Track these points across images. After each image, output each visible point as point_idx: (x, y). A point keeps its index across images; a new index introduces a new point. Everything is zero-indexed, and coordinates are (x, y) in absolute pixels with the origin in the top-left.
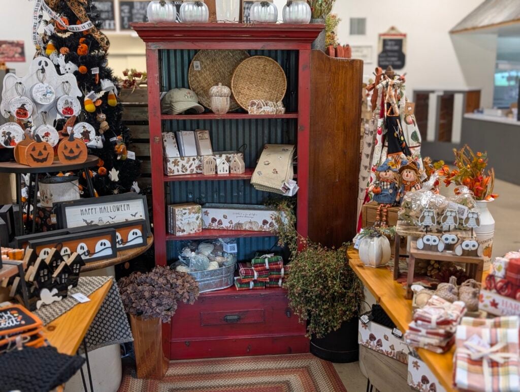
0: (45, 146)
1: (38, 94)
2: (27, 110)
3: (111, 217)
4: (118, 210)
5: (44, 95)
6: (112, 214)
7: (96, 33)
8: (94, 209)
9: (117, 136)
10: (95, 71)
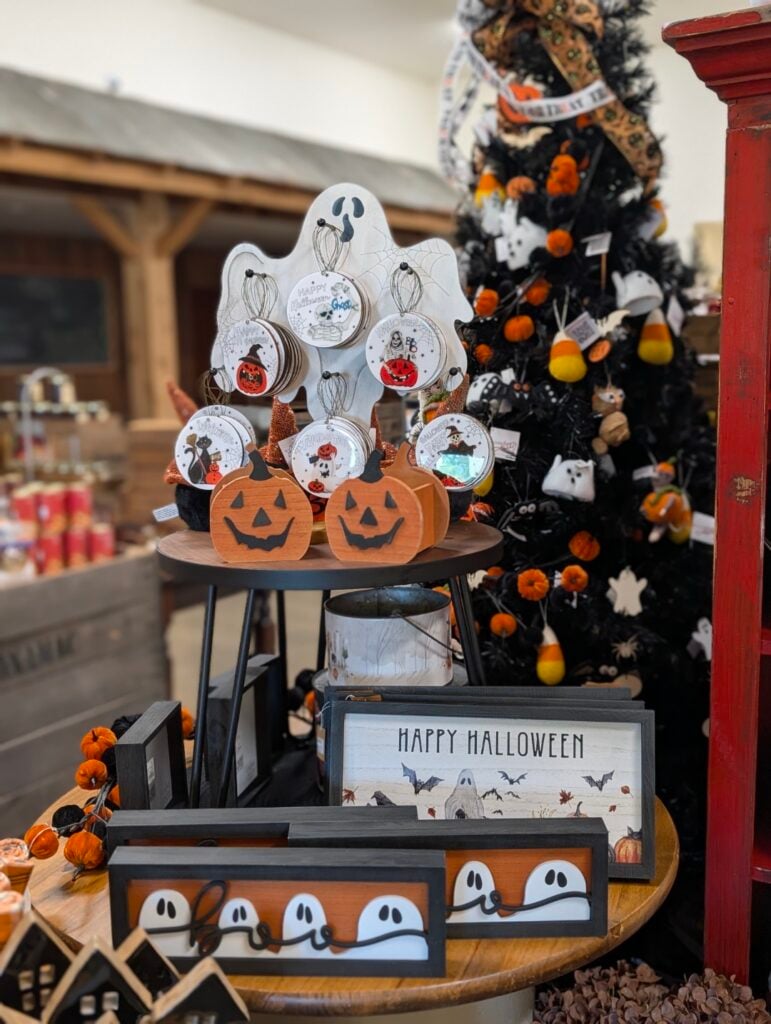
0: (281, 492)
1: (304, 311)
2: (263, 367)
3: (505, 776)
4: (538, 751)
5: (323, 314)
6: (515, 765)
7: (616, 122)
8: (447, 736)
9: (659, 461)
10: (599, 246)
